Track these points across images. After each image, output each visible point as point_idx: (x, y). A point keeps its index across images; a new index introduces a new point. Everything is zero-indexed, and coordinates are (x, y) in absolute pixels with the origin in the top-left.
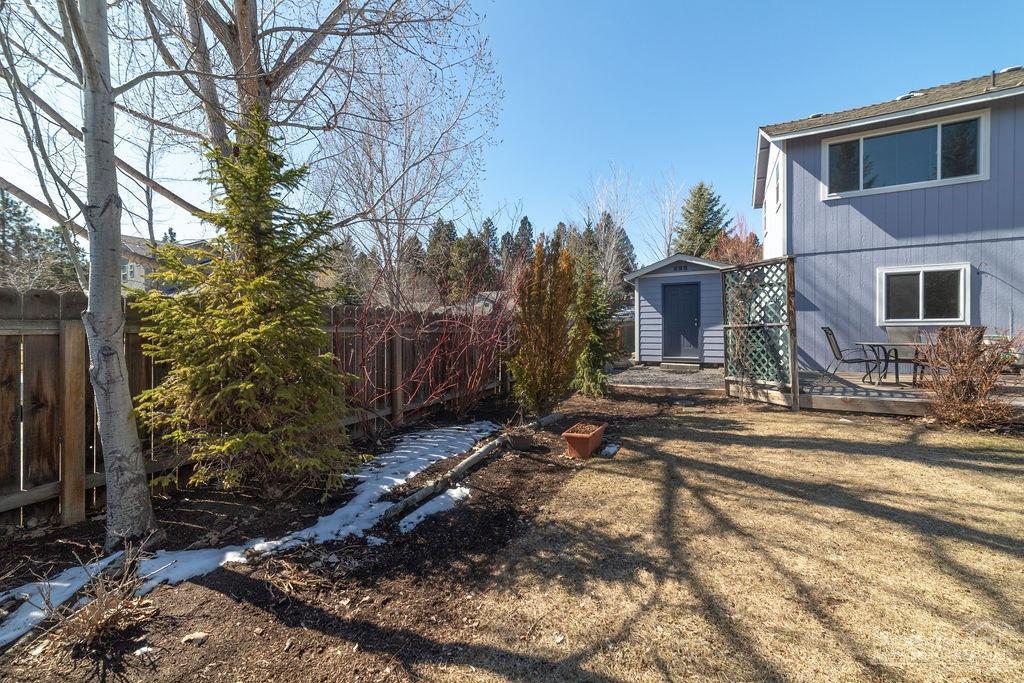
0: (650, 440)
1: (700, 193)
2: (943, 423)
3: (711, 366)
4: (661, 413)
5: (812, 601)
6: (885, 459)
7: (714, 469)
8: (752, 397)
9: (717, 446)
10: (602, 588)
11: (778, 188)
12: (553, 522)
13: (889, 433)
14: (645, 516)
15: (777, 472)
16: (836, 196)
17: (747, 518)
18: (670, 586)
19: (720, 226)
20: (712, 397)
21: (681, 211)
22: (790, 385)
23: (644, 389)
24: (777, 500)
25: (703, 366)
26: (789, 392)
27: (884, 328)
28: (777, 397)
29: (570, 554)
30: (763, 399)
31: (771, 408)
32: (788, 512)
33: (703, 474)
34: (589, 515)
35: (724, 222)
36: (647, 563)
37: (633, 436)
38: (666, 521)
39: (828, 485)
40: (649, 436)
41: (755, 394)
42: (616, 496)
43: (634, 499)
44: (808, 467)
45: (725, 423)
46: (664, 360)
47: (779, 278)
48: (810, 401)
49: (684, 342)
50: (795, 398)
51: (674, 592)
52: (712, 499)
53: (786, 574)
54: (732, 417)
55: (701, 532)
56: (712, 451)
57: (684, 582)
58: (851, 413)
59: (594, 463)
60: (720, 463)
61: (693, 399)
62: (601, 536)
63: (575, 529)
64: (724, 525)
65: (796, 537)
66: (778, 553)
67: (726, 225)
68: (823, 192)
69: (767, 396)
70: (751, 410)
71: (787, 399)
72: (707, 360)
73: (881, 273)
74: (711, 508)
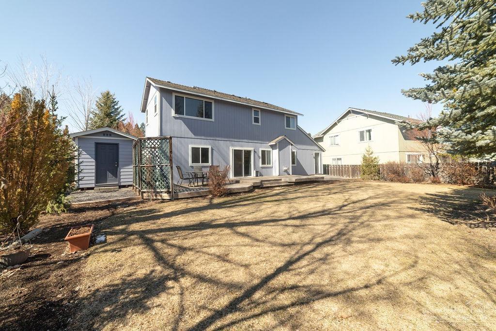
0: (121, 227)
1: (107, 96)
2: (214, 196)
3: (124, 186)
4: (113, 214)
5: (223, 258)
6: (209, 210)
7: (161, 230)
8: (155, 198)
9: (155, 221)
10: (156, 301)
11: (156, 106)
12: (98, 290)
13: (204, 203)
14: (149, 261)
15: (184, 224)
16: (177, 116)
17: (187, 243)
18: (182, 280)
19: (119, 116)
20: (135, 201)
21: (95, 103)
22: (171, 190)
23: (93, 203)
24: (191, 233)
25: (121, 187)
26: (170, 193)
27: (192, 167)
28: (166, 196)
29: (126, 298)
30: (160, 198)
31: (163, 201)
32: (197, 236)
33: (159, 234)
34: (119, 275)
35: (121, 114)
36: (167, 278)
37: (108, 228)
38: (160, 258)
39: (201, 223)
40: (119, 225)
41: (156, 196)
42: (126, 259)
43: (137, 257)
44: (192, 219)
45: (151, 211)
46: (96, 186)
47: (158, 145)
48: (178, 195)
49: (109, 175)
50: (172, 196)
51: (186, 282)
52: (170, 242)
53: (211, 255)
54: (152, 208)
55: (177, 255)
56: (154, 223)
57: (186, 276)
58: (190, 198)
59: (96, 249)
60: (161, 227)
61: (126, 203)
62: (135, 280)
63: (117, 285)
64: (182, 249)
65: (206, 242)
66: (205, 250)
67: (122, 116)
68: (173, 113)
69: (161, 196)
70: (156, 203)
71: (170, 196)
72: (122, 184)
73: (190, 147)
74: (173, 246)
